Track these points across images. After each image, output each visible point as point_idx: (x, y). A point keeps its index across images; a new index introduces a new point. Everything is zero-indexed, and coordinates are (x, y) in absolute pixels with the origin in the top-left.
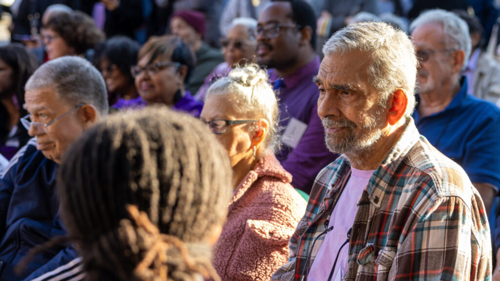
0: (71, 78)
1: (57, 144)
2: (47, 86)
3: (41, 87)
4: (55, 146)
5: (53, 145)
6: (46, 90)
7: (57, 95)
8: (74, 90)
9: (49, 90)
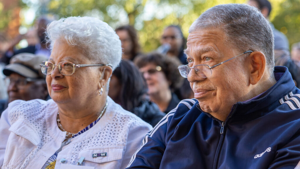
0: (243, 20)
1: (219, 92)
2: (216, 26)
3: (210, 26)
4: (215, 94)
5: (213, 93)
6: (214, 30)
7: (226, 36)
8: (244, 34)
9: (218, 30)
